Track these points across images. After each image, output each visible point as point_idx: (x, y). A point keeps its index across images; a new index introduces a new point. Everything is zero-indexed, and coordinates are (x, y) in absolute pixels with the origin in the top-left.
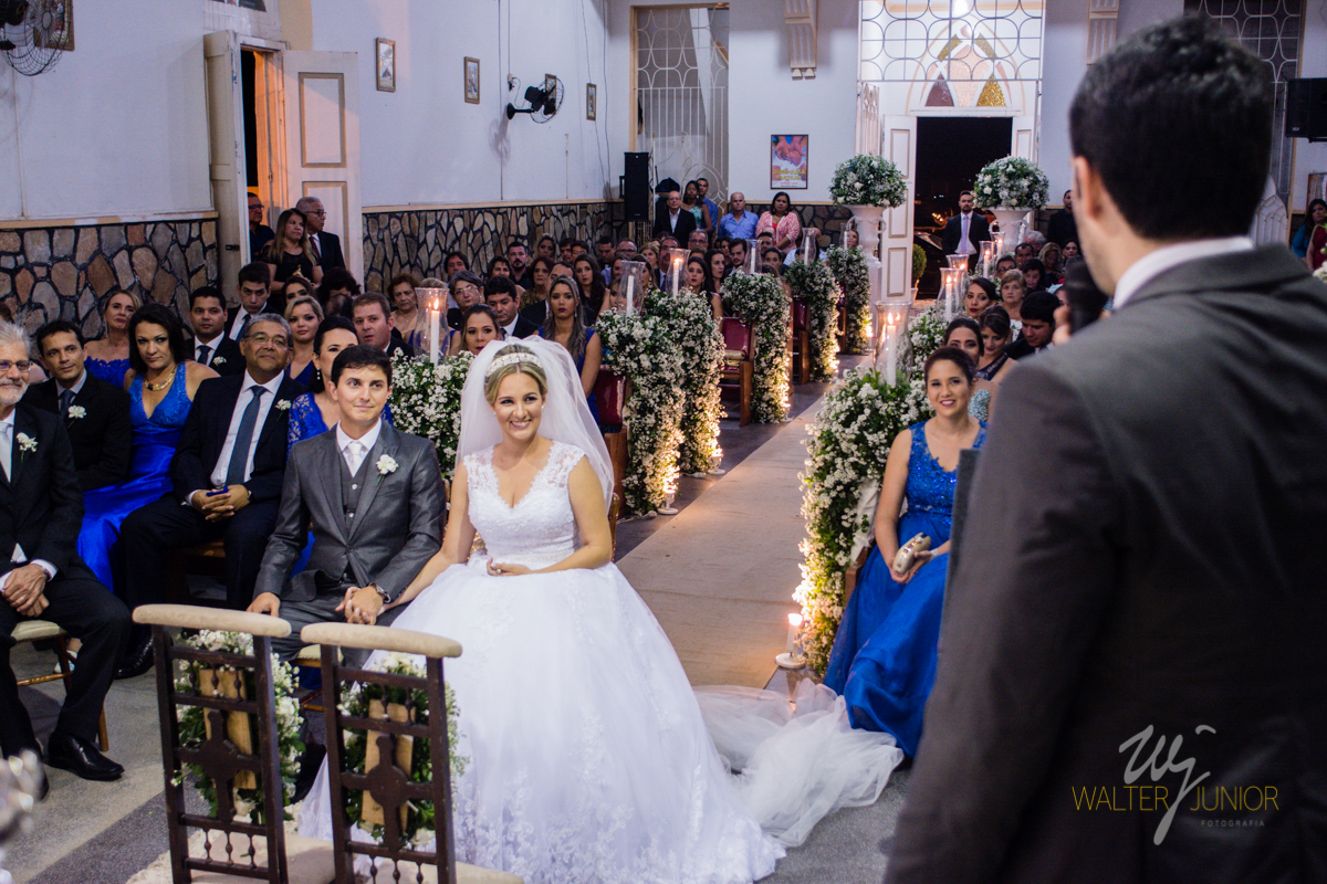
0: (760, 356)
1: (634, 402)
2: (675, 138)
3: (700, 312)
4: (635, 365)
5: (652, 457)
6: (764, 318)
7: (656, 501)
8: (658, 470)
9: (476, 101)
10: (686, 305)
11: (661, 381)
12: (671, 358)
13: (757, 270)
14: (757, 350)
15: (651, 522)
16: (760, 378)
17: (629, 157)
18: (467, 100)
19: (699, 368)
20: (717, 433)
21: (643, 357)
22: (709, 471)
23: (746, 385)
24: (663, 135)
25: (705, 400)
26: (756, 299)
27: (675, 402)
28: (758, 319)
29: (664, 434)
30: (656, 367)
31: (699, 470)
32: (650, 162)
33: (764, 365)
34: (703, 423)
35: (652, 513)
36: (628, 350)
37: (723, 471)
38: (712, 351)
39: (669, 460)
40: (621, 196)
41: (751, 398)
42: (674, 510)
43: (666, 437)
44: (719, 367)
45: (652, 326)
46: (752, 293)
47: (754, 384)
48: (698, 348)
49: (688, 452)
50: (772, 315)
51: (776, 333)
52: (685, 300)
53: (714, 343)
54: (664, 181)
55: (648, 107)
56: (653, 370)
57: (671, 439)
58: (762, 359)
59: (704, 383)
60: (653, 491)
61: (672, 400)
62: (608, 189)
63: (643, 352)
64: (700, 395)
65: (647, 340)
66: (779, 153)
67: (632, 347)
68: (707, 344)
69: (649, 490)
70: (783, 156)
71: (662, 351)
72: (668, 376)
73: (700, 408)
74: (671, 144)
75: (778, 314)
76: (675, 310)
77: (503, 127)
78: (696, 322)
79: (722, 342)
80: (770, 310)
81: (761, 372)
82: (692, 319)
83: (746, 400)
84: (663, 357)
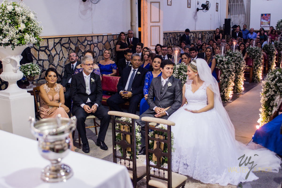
0: (255, 66)
1: (222, 75)
2: (237, 15)
3: (240, 55)
4: (223, 67)
5: (226, 88)
6: (256, 57)
7: (227, 99)
8: (228, 92)
9: (190, 7)
10: (236, 54)
11: (229, 71)
12: (232, 66)
13: (255, 46)
14: (254, 65)
15: (226, 104)
16: (255, 71)
17: (226, 20)
18: (188, 7)
19: (239, 68)
20: (243, 84)
21: (225, 65)
22: (241, 93)
23: (251, 73)
24: (234, 15)
25: (240, 76)
26: (254, 53)
27: (232, 76)
28: (255, 57)
29: (229, 83)
30: (228, 68)
31: (238, 92)
32: (231, 21)
33: (256, 68)
34: (239, 81)
35: (226, 101)
36: (221, 63)
37: (244, 93)
38: (242, 64)
39: (230, 89)
40: (223, 29)
41: (252, 76)
42: (231, 101)
43: (230, 84)
44: (244, 68)
45: (227, 58)
46: (253, 51)
47: (253, 73)
48: (239, 64)
49: (236, 88)
50: (258, 57)
51: (259, 61)
52: (236, 52)
53: (243, 63)
54: (234, 26)
55: (231, 8)
56: (227, 68)
57: (231, 84)
58: (255, 67)
59: (240, 72)
60: (226, 96)
61: (232, 75)
62: (220, 27)
63: (225, 64)
64: (239, 75)
65: (226, 61)
66: (263, 18)
67: (223, 63)
68: (241, 63)
69: (225, 96)
70: (264, 19)
71: (230, 64)
72: (231, 70)
73: (239, 78)
74: (236, 17)
75: (260, 56)
76: (234, 55)
77: (196, 13)
78: (239, 57)
79: (245, 62)
80: (258, 55)
81: (255, 70)
82: (238, 57)
83: (251, 77)
84: (230, 65)
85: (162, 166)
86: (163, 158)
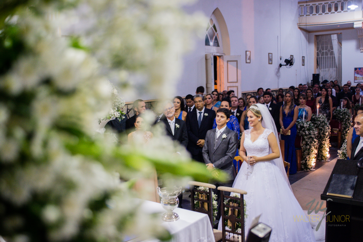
0: (344, 130)
1: (304, 142)
2: (327, 69)
3: (324, 120)
4: (304, 133)
5: (308, 156)
6: (344, 120)
7: (310, 167)
8: (310, 159)
9: (272, 64)
10: (320, 118)
11: (311, 137)
12: (314, 132)
13: (343, 108)
14: (343, 129)
15: (308, 172)
16: (343, 136)
17: (314, 75)
18: (269, 63)
19: (324, 134)
20: (328, 150)
21: (306, 131)
22: (326, 160)
23: (339, 138)
24: (324, 68)
25: (325, 142)
26: (342, 115)
27: (315, 143)
28: (343, 120)
29: (312, 150)
30: (310, 134)
31: (323, 160)
32: (320, 76)
33: (345, 132)
34: (324, 148)
35: (308, 170)
36: (303, 130)
37: (330, 160)
38: (327, 130)
39: (313, 157)
40: (311, 85)
41: (341, 141)
42: (314, 170)
43: (312, 151)
44: (329, 133)
45: (309, 124)
46: (341, 114)
47: (342, 138)
48: (323, 129)
49: (320, 155)
50: (347, 119)
51: (348, 124)
52: (320, 116)
53: (327, 128)
54: (324, 81)
55: (319, 62)
56: (309, 135)
57: (313, 152)
58: (344, 131)
59: (325, 138)
60: (309, 165)
61: (314, 142)
62: (308, 83)
63: (306, 130)
64: (323, 141)
65: (307, 127)
66: (357, 73)
67: (304, 129)
68: (325, 128)
69: (308, 164)
70: (358, 74)
71: (312, 130)
72: (313, 136)
73: (324, 144)
74: (326, 71)
75: (349, 119)
76: (317, 119)
77: (279, 69)
78: (323, 122)
79: (330, 127)
80: (346, 118)
81: (344, 134)
82: (321, 121)
83: (339, 142)
84: (311, 131)
85: (236, 231)
86: (237, 224)
